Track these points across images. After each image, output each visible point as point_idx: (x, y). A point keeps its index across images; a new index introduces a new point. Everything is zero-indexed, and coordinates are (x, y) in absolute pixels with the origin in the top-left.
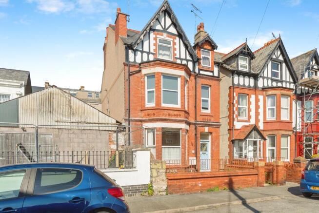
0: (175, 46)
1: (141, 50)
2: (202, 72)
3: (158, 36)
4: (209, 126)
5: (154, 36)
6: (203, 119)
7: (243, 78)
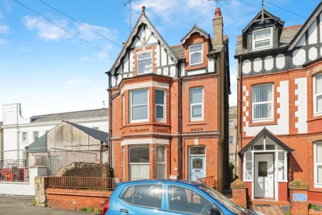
0: (156, 56)
1: (122, 72)
2: (190, 74)
3: (137, 53)
4: (200, 137)
5: (134, 55)
6: (192, 130)
7: (261, 61)
